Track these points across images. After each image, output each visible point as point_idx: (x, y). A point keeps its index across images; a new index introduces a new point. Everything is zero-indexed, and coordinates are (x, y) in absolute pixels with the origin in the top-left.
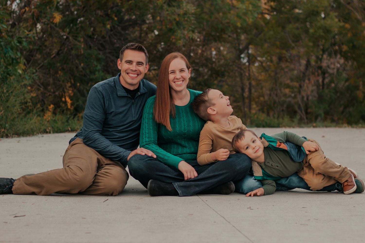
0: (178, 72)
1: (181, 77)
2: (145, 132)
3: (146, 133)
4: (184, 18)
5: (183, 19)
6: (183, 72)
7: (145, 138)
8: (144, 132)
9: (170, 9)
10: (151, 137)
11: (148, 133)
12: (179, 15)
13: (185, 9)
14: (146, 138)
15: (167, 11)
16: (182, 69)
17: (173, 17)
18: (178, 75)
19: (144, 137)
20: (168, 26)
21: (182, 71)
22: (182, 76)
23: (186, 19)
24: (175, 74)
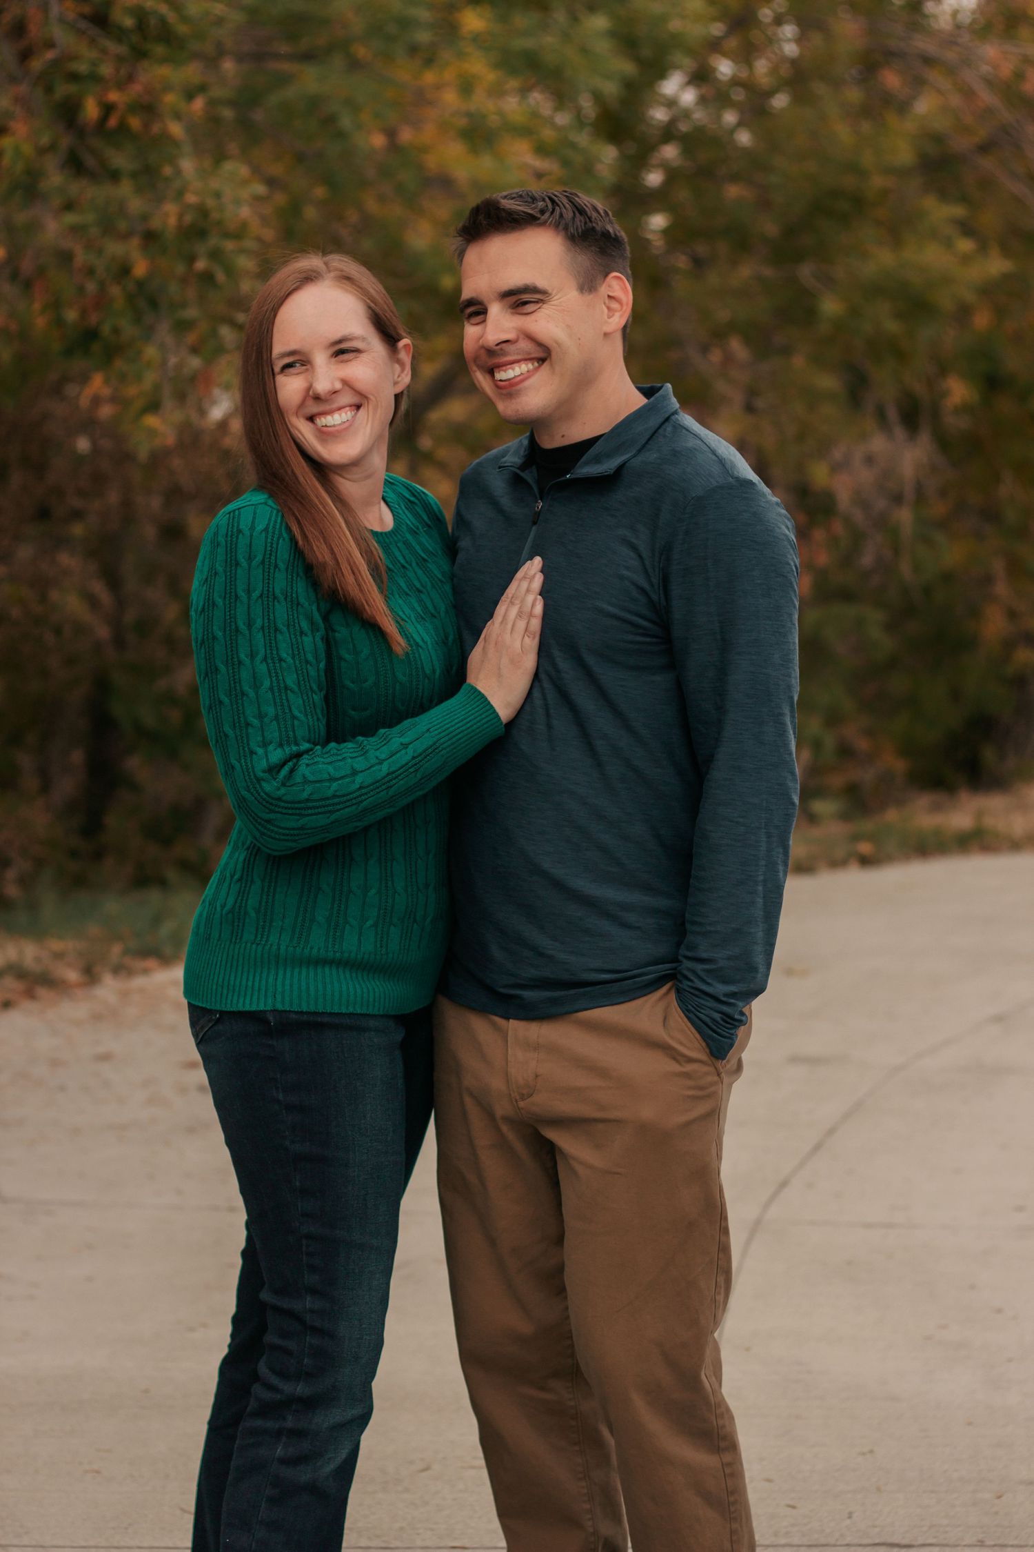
0: (321, 359)
1: (338, 386)
2: (261, 716)
3: (266, 720)
4: (192, 259)
5: (180, 269)
6: (351, 356)
7: (260, 751)
8: (248, 712)
9: (93, 193)
10: (295, 737)
11: (276, 718)
12: (151, 238)
13: (191, 199)
14: (271, 748)
15: (69, 206)
16: (340, 341)
17: (115, 248)
18: (326, 376)
19: (253, 745)
20: (71, 315)
21: (342, 350)
22: (345, 382)
23: (201, 265)
24: (307, 370)
